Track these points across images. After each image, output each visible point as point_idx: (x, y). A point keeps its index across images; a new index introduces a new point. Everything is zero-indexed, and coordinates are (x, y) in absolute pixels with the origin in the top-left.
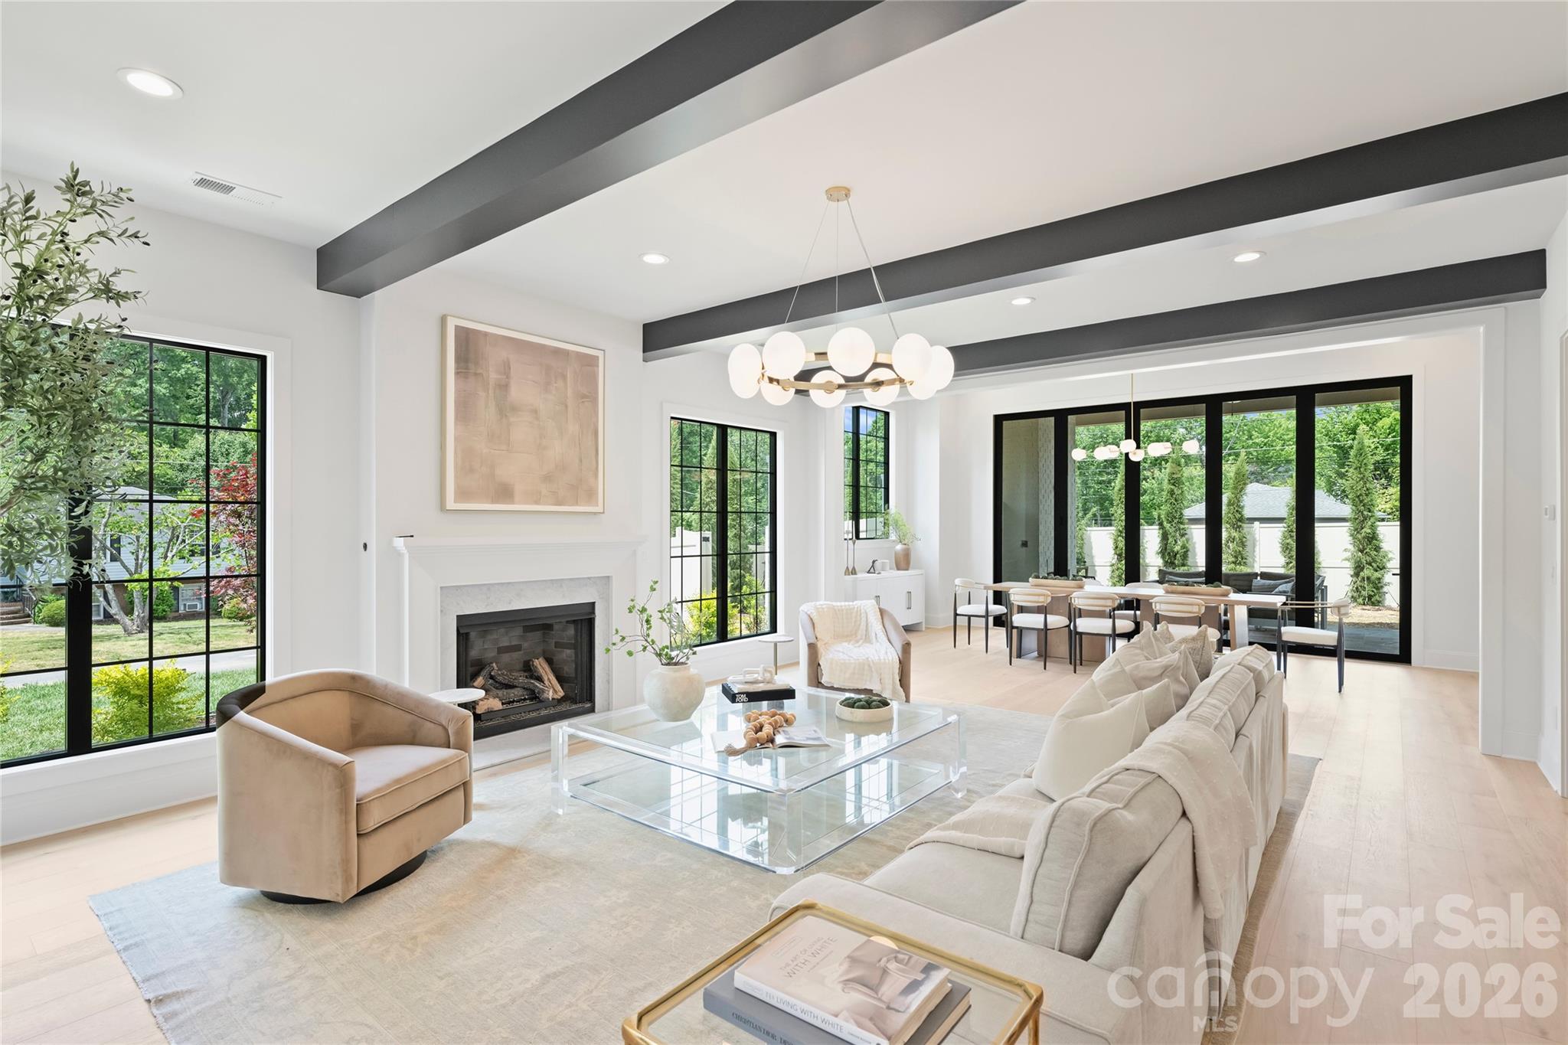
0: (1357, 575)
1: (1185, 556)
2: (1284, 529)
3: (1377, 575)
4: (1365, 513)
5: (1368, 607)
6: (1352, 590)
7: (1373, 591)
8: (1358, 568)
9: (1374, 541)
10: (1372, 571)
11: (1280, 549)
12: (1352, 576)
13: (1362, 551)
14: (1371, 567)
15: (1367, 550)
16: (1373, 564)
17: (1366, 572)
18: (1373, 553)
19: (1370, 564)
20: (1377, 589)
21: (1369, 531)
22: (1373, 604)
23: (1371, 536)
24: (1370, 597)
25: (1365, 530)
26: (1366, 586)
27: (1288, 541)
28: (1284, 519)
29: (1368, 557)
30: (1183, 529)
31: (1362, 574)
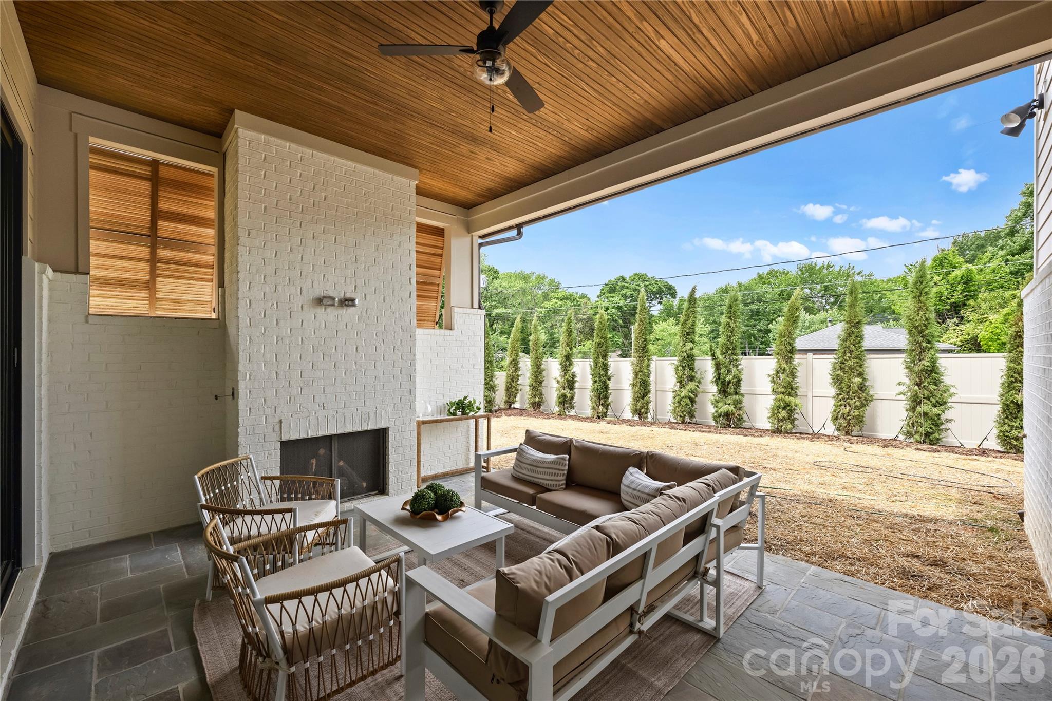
0: (913, 409)
1: (737, 386)
2: (834, 360)
3: (936, 411)
4: (924, 344)
5: (925, 446)
6: (908, 424)
7: (931, 428)
8: (916, 401)
9: (934, 374)
10: (930, 407)
11: (831, 381)
12: (907, 410)
13: (918, 385)
14: (929, 402)
15: (926, 384)
16: (932, 399)
17: (924, 408)
18: (932, 387)
19: (928, 398)
20: (936, 426)
21: (928, 364)
22: (932, 443)
23: (929, 369)
24: (927, 435)
25: (923, 362)
26: (923, 422)
27: (838, 373)
28: (835, 350)
29: (925, 392)
30: (736, 360)
31: (918, 409)
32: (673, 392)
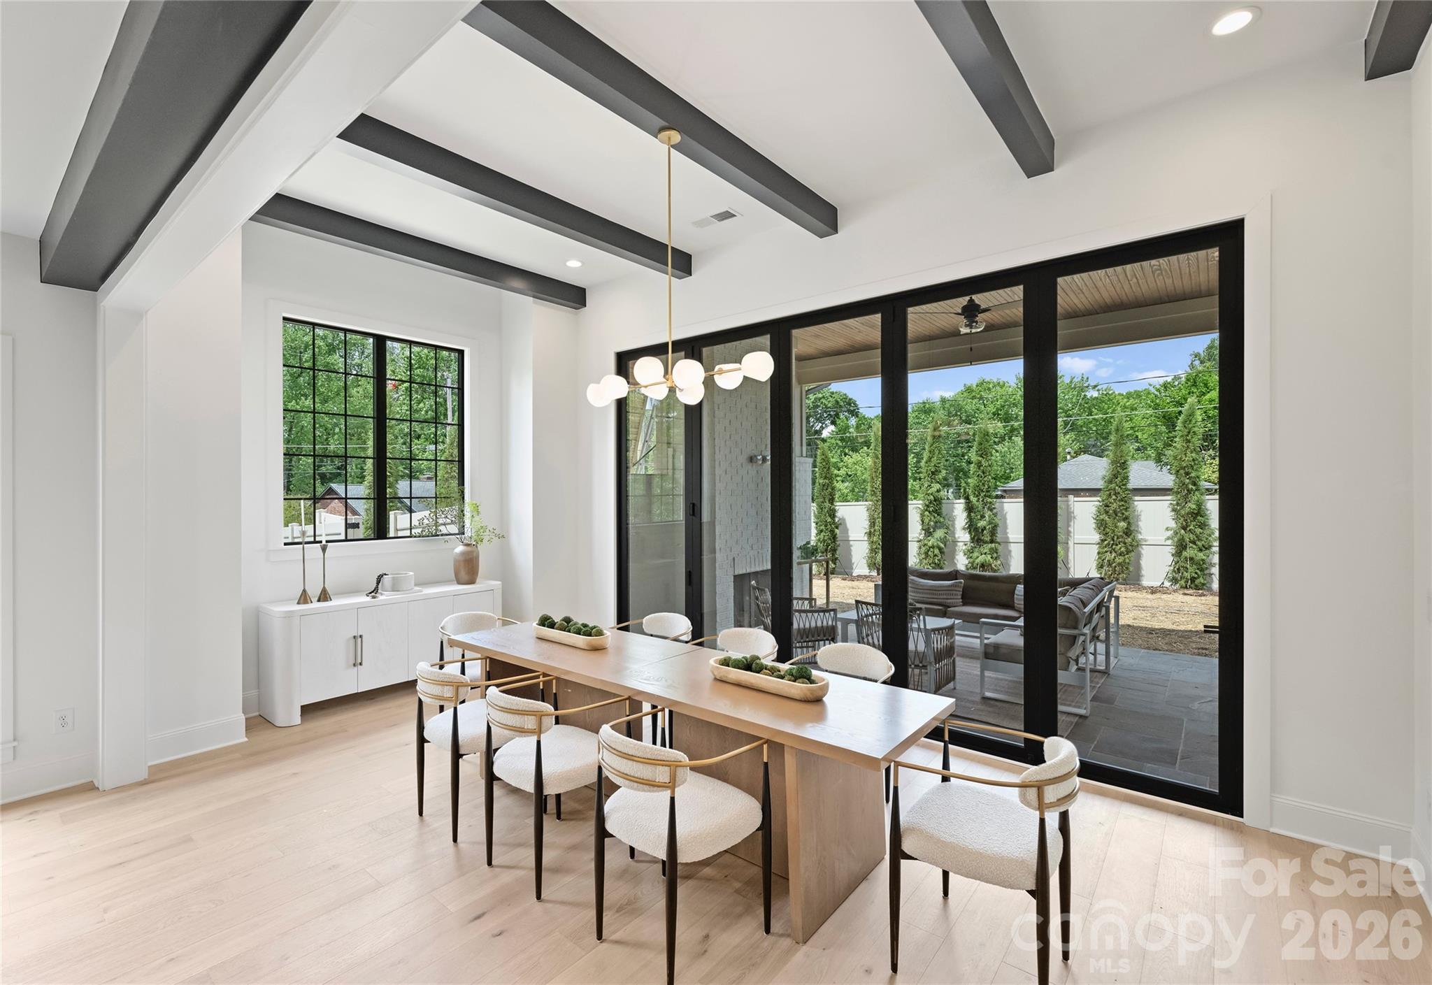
0: (1178, 554)
1: (993, 532)
2: (1098, 503)
3: (1201, 555)
4: (1190, 486)
5: (1190, 591)
6: (1174, 571)
7: (1196, 573)
8: (1181, 547)
9: (1199, 518)
10: (1196, 552)
11: (1094, 526)
12: (1173, 555)
13: (1184, 528)
14: (1194, 546)
15: (1192, 527)
16: (1198, 543)
17: (1189, 553)
18: (1198, 530)
19: (1194, 543)
20: (1200, 571)
21: (1194, 507)
22: (1197, 588)
23: (1196, 512)
24: (1193, 580)
25: (1189, 504)
26: (1188, 566)
27: (1102, 517)
28: (1099, 490)
29: (1191, 535)
30: (991, 503)
31: (1184, 554)
32: (918, 541)
